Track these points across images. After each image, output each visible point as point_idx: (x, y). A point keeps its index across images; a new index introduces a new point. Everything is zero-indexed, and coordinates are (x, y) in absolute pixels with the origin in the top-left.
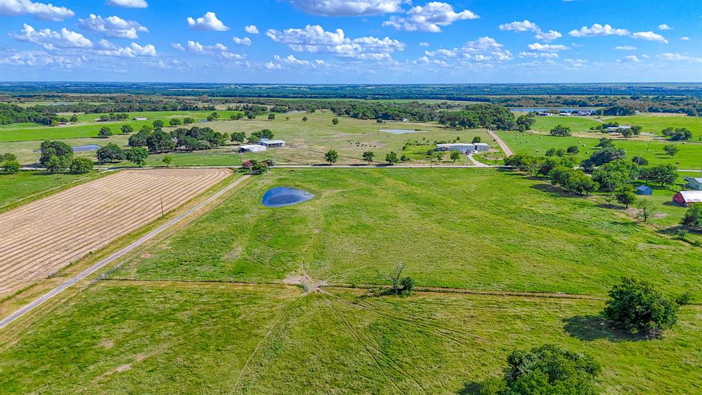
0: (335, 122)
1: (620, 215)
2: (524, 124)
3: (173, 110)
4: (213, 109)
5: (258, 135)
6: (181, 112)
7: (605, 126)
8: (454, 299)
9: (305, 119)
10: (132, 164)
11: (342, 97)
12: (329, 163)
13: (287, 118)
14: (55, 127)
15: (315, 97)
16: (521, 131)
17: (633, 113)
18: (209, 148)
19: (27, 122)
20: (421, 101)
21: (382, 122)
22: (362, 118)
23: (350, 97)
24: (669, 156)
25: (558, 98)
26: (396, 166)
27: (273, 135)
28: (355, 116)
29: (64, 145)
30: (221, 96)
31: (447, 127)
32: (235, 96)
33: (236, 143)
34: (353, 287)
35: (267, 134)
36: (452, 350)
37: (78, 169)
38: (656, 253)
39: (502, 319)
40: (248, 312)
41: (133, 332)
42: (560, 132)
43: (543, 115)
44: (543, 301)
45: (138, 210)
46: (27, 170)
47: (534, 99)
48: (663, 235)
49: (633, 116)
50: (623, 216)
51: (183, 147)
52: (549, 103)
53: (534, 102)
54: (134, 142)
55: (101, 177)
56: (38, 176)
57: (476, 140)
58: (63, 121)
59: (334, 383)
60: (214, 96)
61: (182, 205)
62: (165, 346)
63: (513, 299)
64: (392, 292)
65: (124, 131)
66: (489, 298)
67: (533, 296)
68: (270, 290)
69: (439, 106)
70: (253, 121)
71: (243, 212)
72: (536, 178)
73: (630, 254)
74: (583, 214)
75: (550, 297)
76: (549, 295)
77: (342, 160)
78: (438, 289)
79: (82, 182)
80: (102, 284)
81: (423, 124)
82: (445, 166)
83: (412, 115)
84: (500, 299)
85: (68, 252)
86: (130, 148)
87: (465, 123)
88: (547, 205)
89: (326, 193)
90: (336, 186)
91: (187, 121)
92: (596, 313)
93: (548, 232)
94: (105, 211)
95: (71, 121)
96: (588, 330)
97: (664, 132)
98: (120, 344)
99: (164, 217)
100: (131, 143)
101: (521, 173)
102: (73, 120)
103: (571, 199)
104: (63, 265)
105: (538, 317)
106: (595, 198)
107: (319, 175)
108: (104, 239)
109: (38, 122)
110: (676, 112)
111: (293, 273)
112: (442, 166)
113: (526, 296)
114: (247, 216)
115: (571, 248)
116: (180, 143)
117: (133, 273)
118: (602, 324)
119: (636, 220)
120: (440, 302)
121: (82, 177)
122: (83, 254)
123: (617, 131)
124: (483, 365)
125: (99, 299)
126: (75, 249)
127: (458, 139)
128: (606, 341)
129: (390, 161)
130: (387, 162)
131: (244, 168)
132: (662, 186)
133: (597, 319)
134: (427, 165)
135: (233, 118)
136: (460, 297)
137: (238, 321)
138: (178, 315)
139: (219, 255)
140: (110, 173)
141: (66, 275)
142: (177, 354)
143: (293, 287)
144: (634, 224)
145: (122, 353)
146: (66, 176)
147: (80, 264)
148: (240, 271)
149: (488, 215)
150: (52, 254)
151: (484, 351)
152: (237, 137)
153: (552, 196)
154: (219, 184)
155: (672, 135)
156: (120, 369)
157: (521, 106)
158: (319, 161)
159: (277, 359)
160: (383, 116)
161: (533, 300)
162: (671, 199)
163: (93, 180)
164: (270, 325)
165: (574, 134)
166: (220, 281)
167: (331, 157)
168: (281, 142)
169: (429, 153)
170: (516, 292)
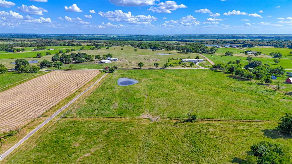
0: (135, 50)
1: (267, 88)
2: (213, 51)
3: (64, 46)
4: (81, 45)
5: (106, 56)
6: (67, 46)
7: (246, 52)
8: (214, 123)
9: (122, 49)
10: (56, 68)
11: (132, 40)
12: (140, 68)
13: (114, 49)
14: (15, 53)
15: (121, 40)
16: (212, 54)
17: (254, 46)
18: (86, 62)
19: (2, 51)
20: (166, 42)
21: (154, 50)
22: (145, 49)
23: (136, 40)
24: (276, 64)
25: (221, 40)
26: (168, 68)
27: (112, 56)
28: (142, 48)
29: (26, 61)
30: (81, 40)
31: (181, 52)
32: (87, 40)
33: (97, 59)
34: (171, 119)
35: (110, 56)
36: (222, 144)
37: (33, 71)
38: (287, 103)
39: (237, 131)
40: (131, 130)
41: (85, 140)
42: (229, 54)
43: (218, 47)
44: (250, 123)
45: (65, 88)
46: (10, 72)
47: (212, 41)
48: (288, 96)
49: (254, 48)
50: (269, 88)
51: (75, 61)
52: (218, 42)
53: (212, 42)
54: (54, 59)
55: (44, 74)
56: (16, 74)
57: (197, 58)
58: (18, 50)
59: (178, 159)
60: (78, 40)
61: (84, 86)
62: (102, 145)
63: (238, 122)
64: (188, 121)
65: (47, 55)
66: (228, 122)
67: (246, 121)
68: (136, 121)
69: (174, 44)
70: (100, 50)
71: (112, 88)
72: (227, 73)
73: (278, 104)
74: (252, 87)
75: (253, 122)
76: (252, 121)
77: (145, 66)
78: (207, 119)
79: (36, 77)
80: (63, 120)
81: (171, 51)
82: (188, 68)
83: (166, 47)
84: (233, 123)
85: (42, 106)
86: (52, 62)
87: (189, 51)
88: (236, 84)
89: (143, 80)
90: (146, 77)
91: (73, 50)
92: (274, 128)
93: (242, 95)
94: (51, 88)
95: (22, 50)
96: (273, 135)
97: (270, 54)
98: (82, 145)
99: (78, 91)
100: (53, 60)
101: (220, 71)
102: (23, 50)
103: (245, 81)
104: (43, 112)
105: (251, 130)
106: (254, 81)
107: (137, 72)
108: (56, 101)
109: (6, 51)
110: (270, 46)
111: (143, 113)
112: (186, 68)
113: (243, 121)
114: (114, 90)
115: (253, 101)
116: (74, 60)
117: (75, 115)
118: (278, 132)
119: (274, 90)
120: (209, 125)
121: (36, 74)
122: (50, 107)
123: (251, 54)
124: (237, 150)
125: (65, 126)
126: (45, 105)
127: (189, 57)
128: (282, 139)
129: (166, 67)
130: (164, 67)
131: (105, 70)
132: (279, 76)
133: (275, 130)
134: (181, 68)
135: (91, 49)
136: (217, 122)
137: (128, 134)
138: (102, 132)
139: (109, 106)
140: (47, 72)
141: (46, 116)
142: (108, 149)
143: (145, 119)
144: (274, 91)
145: (84, 148)
146: (28, 74)
147: (50, 111)
148: (121, 113)
149: (214, 88)
150: (36, 107)
151: (235, 144)
152: (97, 57)
153: (237, 80)
154: (96, 77)
155: (274, 55)
156: (86, 155)
157: (207, 44)
158: (135, 67)
159: (151, 150)
160: (154, 48)
161: (246, 123)
162: (285, 81)
163: (41, 75)
164: (142, 135)
165: (234, 55)
166: (114, 117)
167: (141, 65)
168: (116, 59)
169: (180, 63)
170: (239, 120)
